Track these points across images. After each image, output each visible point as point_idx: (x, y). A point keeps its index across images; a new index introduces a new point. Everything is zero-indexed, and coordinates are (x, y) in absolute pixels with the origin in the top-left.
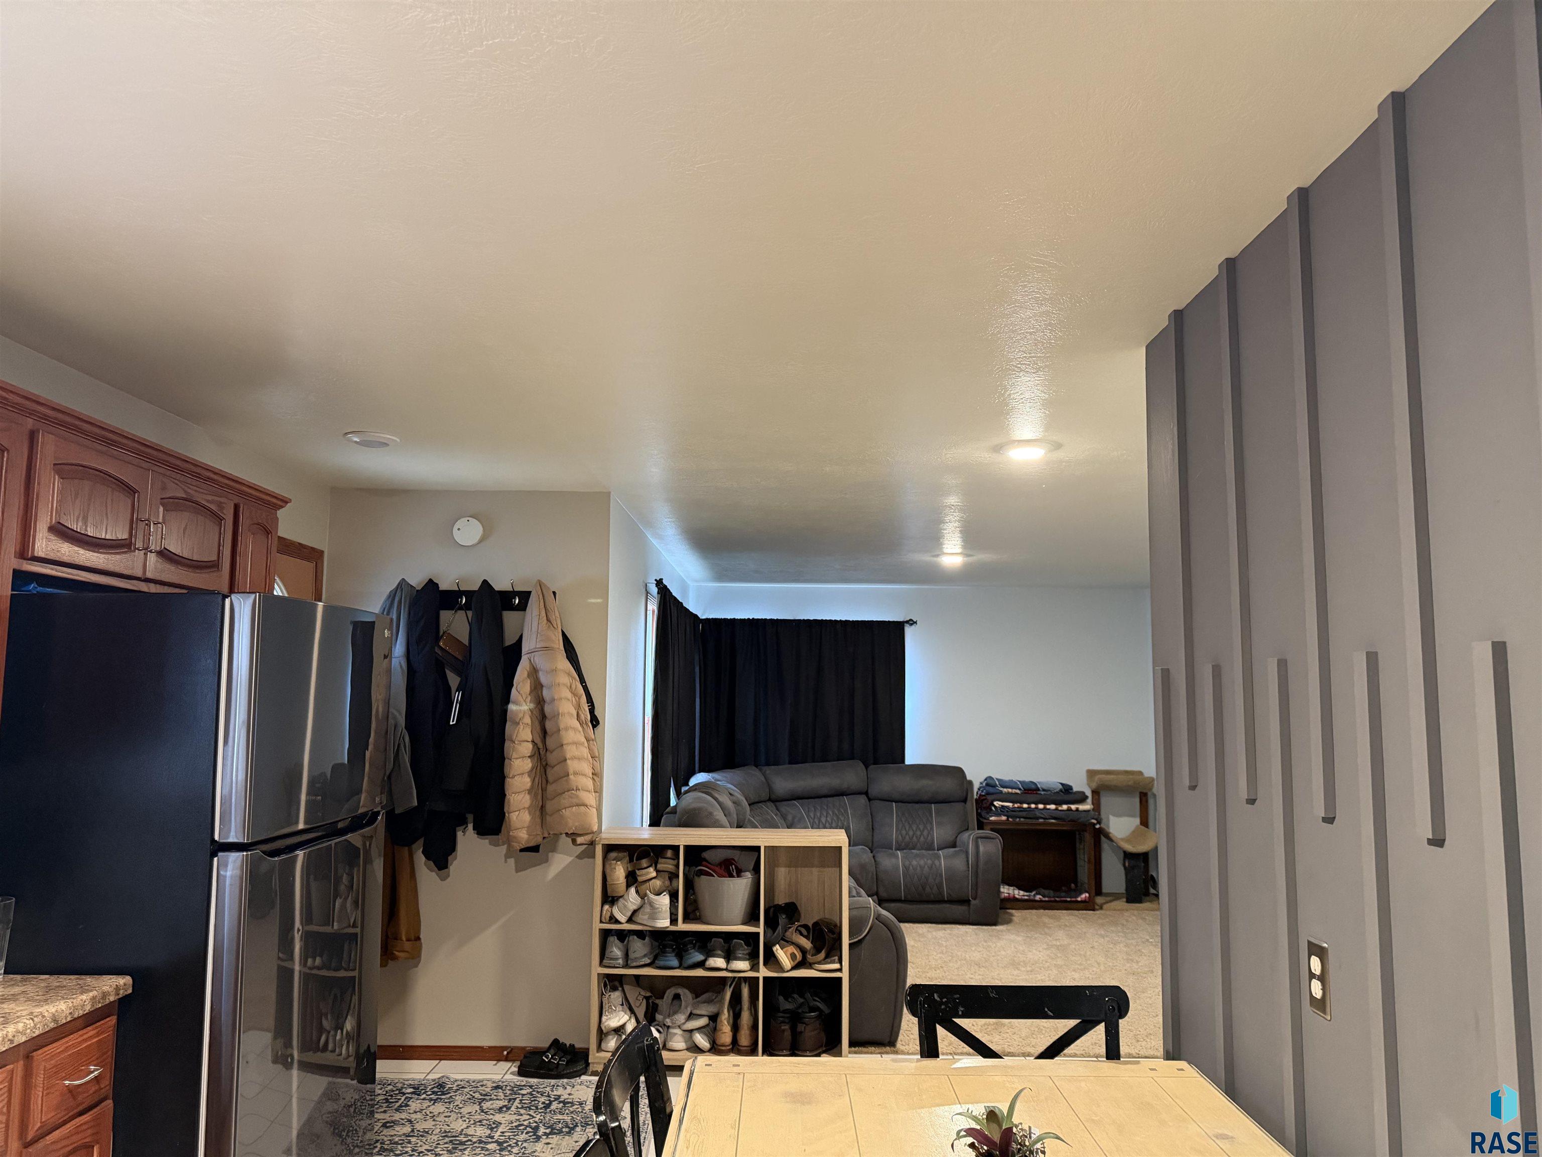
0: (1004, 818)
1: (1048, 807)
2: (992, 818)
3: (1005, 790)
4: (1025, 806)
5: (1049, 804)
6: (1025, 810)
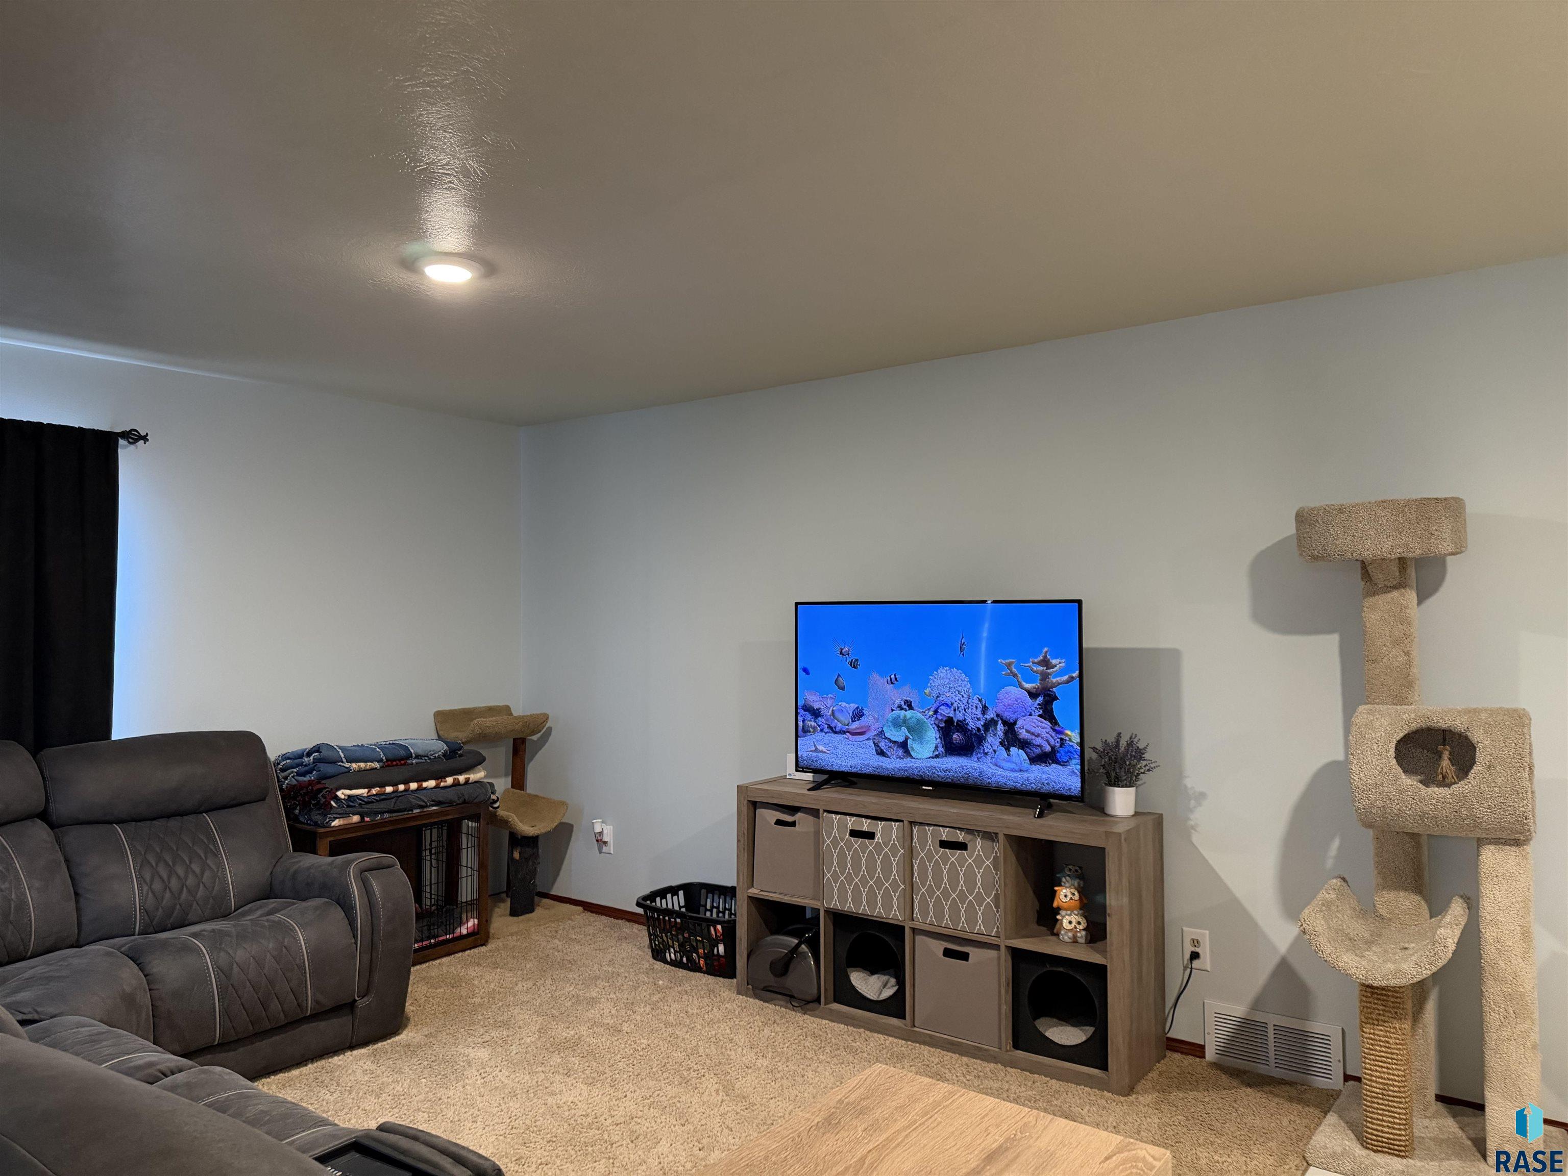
0: (356, 818)
1: (425, 784)
2: (336, 823)
3: (354, 766)
4: (389, 789)
5: (426, 780)
6: (388, 797)
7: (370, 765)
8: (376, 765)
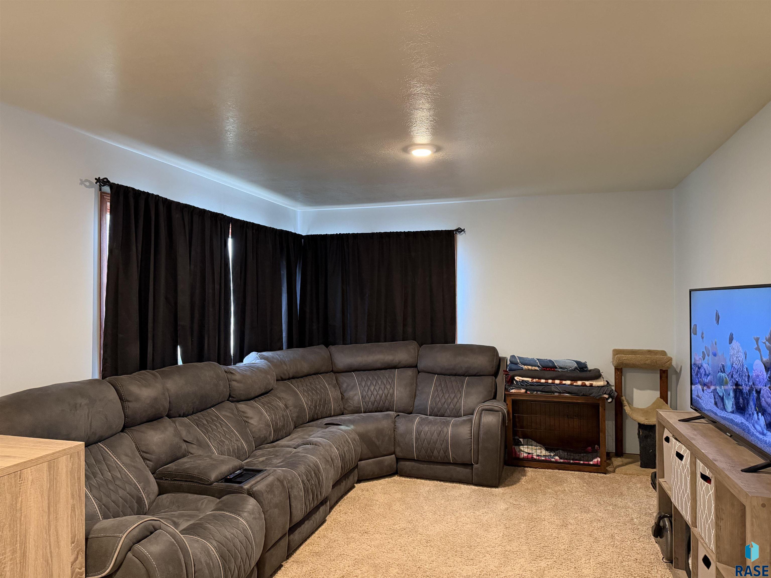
0: (523, 391)
2: (513, 391)
3: (526, 367)
4: (543, 381)
5: (565, 380)
6: (542, 384)
7: (534, 368)
8: (537, 368)
